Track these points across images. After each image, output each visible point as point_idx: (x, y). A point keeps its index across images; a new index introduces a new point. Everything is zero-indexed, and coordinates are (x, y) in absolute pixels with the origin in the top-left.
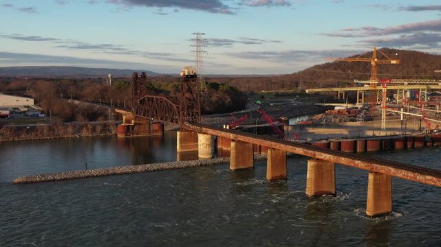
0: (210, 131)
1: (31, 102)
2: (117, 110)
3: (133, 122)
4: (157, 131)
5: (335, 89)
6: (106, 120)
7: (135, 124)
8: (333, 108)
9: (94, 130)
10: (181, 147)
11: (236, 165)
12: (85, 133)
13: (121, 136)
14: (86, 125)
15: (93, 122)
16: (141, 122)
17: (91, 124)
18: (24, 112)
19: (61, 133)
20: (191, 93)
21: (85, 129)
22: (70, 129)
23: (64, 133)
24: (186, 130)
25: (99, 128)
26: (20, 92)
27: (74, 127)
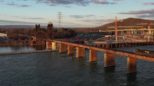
0: (55, 41)
1: (6, 35)
2: (32, 37)
3: (36, 40)
4: (44, 43)
5: (108, 31)
6: (28, 40)
7: (36, 41)
8: (105, 36)
9: (23, 43)
10: (48, 47)
11: (61, 51)
12: (20, 44)
13: (32, 44)
14: (21, 41)
15: (23, 40)
16: (38, 40)
17: (23, 41)
18: (3, 38)
19: (13, 44)
20: (51, 30)
21: (20, 42)
22: (16, 42)
23: (14, 44)
24: (49, 42)
25: (25, 42)
26: (4, 32)
27: (17, 42)
